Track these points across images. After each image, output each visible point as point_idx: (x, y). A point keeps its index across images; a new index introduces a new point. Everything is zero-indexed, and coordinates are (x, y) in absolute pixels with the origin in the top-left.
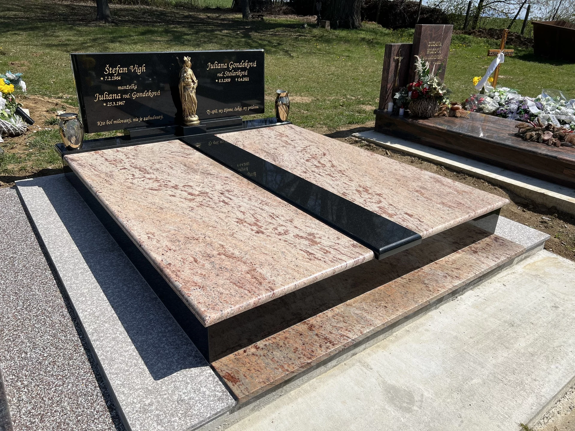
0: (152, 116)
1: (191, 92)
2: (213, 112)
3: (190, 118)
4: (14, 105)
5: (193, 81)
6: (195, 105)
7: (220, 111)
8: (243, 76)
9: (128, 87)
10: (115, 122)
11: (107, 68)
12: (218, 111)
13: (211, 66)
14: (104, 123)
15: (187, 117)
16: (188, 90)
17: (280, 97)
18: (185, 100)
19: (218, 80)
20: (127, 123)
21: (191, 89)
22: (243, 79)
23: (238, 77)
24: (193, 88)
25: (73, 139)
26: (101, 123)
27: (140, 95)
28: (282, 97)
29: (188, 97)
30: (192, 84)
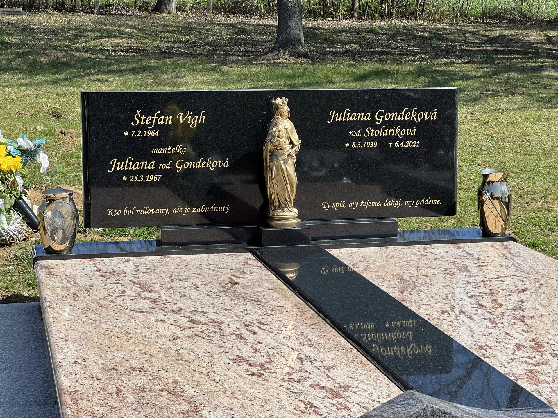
0: (208, 205)
1: (286, 162)
2: (336, 205)
3: (279, 213)
4: (15, 193)
5: (291, 143)
6: (292, 187)
7: (351, 204)
8: (406, 138)
9: (170, 150)
10: (139, 211)
11: (138, 117)
12: (347, 204)
13: (336, 117)
14: (118, 213)
15: (275, 210)
16: (277, 158)
17: (489, 183)
18: (272, 176)
19: (351, 144)
20: (160, 215)
21: (285, 157)
22: (405, 144)
23: (395, 139)
24: (289, 155)
25: (59, 235)
26: (113, 212)
27: (192, 164)
28: (493, 182)
29: (277, 171)
30: (288, 147)
